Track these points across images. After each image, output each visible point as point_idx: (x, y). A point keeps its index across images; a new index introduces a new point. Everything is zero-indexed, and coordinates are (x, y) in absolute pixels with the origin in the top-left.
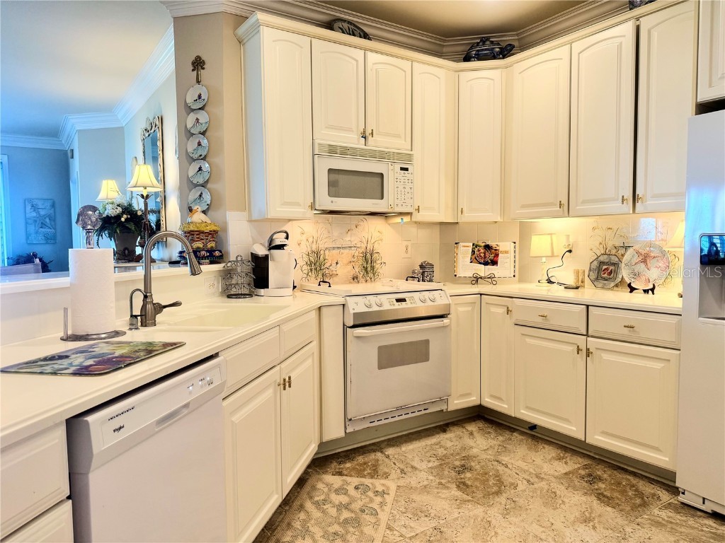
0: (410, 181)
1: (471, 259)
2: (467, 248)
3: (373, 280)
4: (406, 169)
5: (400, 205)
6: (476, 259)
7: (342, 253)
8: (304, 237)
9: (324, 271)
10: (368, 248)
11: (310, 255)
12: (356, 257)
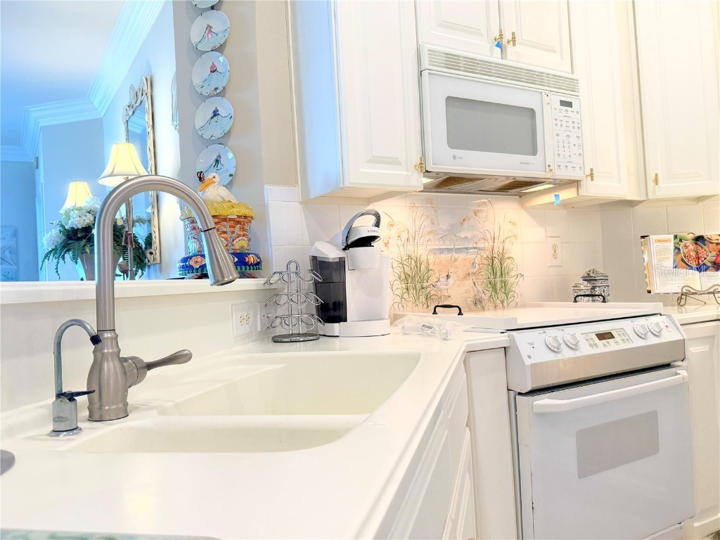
0: (576, 125)
1: (674, 262)
2: (667, 244)
3: (505, 304)
4: (569, 104)
5: (563, 167)
6: (683, 262)
7: (456, 260)
8: (394, 231)
9: (428, 290)
10: (496, 250)
11: (405, 262)
12: (477, 266)
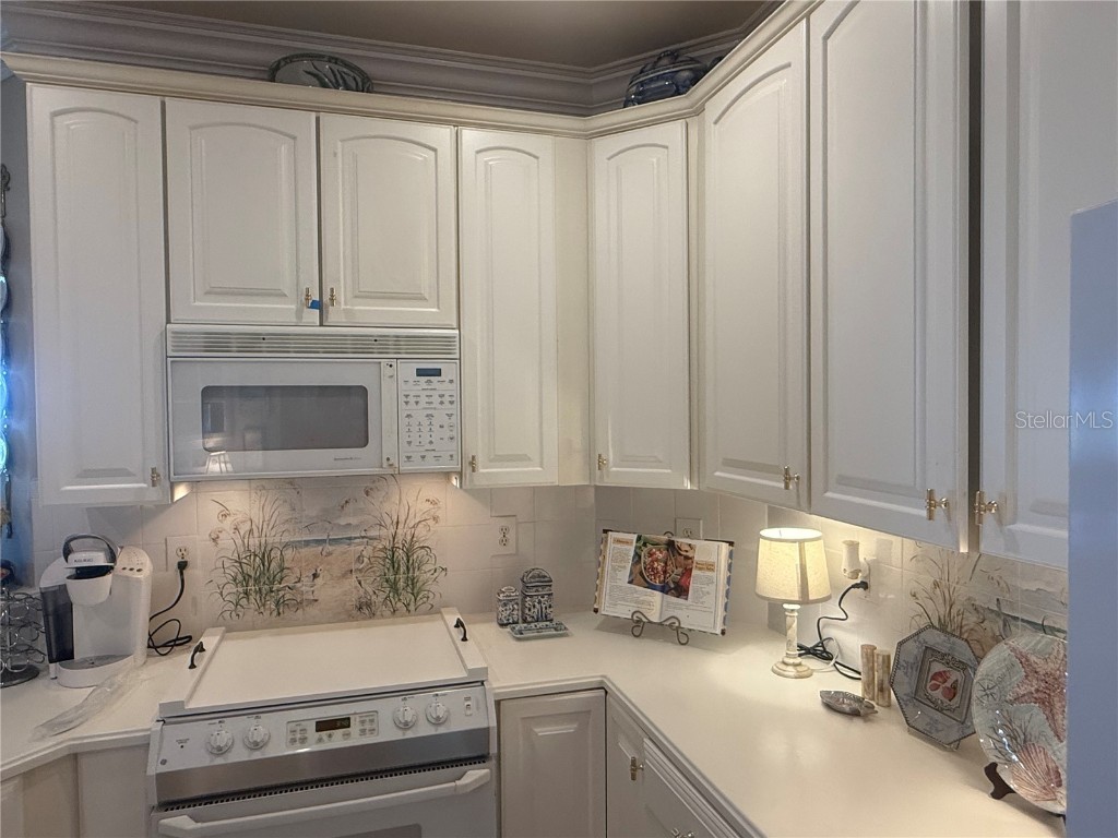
0: (446, 399)
1: (631, 574)
2: (626, 547)
3: (412, 608)
4: (434, 372)
5: (416, 457)
6: (643, 576)
7: (329, 554)
8: (228, 523)
9: (281, 593)
10: (400, 538)
11: (244, 561)
12: (366, 560)
